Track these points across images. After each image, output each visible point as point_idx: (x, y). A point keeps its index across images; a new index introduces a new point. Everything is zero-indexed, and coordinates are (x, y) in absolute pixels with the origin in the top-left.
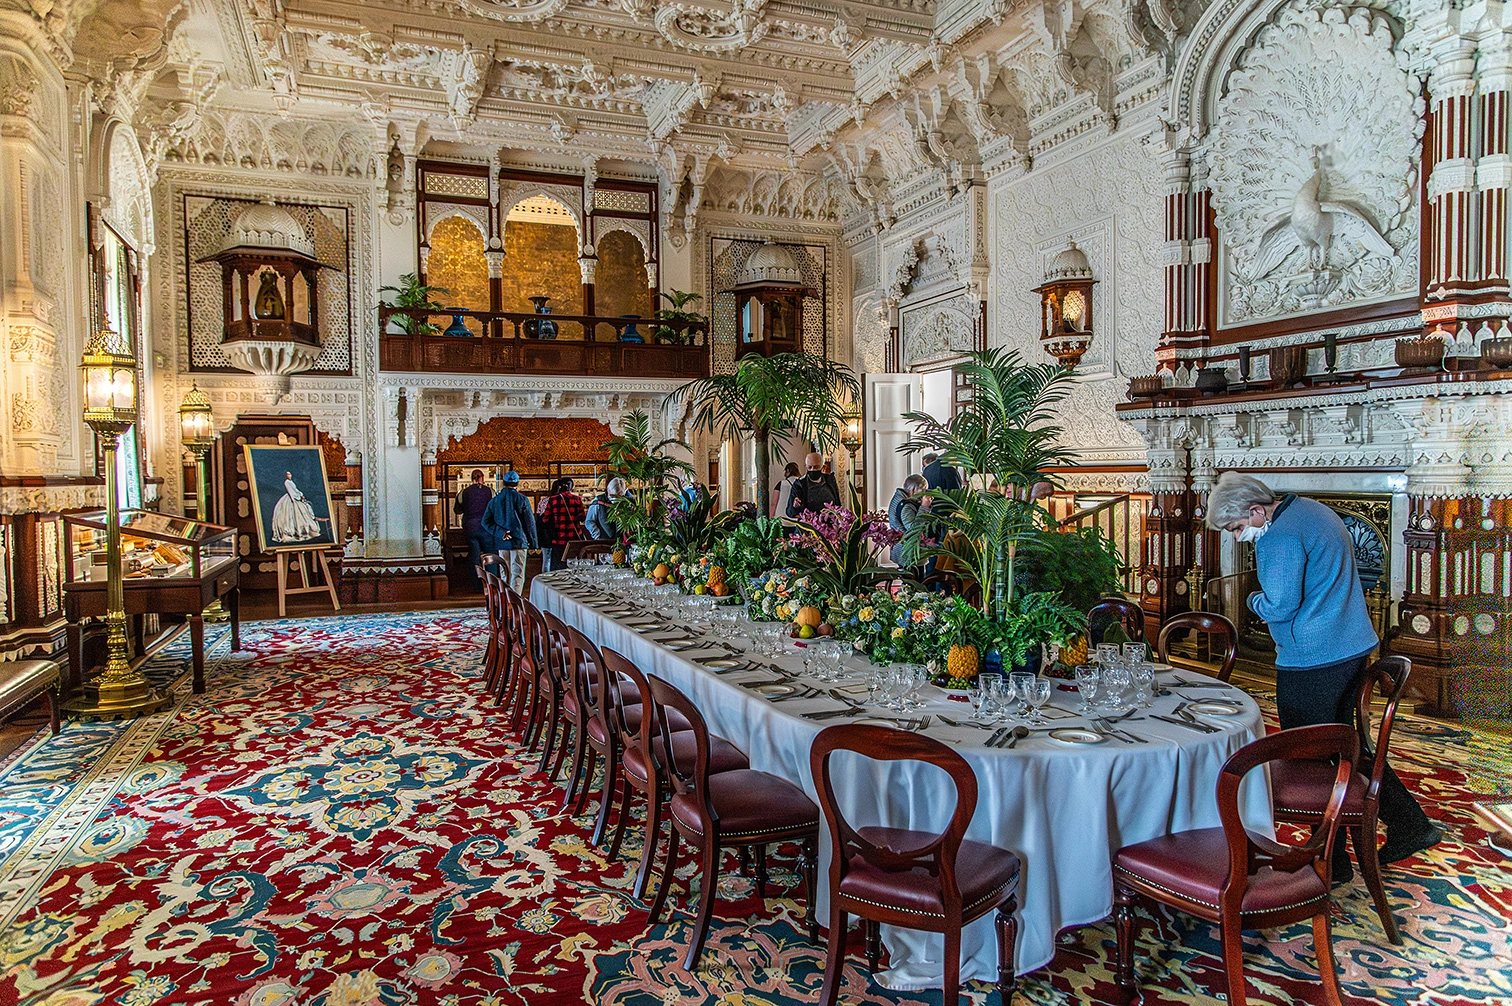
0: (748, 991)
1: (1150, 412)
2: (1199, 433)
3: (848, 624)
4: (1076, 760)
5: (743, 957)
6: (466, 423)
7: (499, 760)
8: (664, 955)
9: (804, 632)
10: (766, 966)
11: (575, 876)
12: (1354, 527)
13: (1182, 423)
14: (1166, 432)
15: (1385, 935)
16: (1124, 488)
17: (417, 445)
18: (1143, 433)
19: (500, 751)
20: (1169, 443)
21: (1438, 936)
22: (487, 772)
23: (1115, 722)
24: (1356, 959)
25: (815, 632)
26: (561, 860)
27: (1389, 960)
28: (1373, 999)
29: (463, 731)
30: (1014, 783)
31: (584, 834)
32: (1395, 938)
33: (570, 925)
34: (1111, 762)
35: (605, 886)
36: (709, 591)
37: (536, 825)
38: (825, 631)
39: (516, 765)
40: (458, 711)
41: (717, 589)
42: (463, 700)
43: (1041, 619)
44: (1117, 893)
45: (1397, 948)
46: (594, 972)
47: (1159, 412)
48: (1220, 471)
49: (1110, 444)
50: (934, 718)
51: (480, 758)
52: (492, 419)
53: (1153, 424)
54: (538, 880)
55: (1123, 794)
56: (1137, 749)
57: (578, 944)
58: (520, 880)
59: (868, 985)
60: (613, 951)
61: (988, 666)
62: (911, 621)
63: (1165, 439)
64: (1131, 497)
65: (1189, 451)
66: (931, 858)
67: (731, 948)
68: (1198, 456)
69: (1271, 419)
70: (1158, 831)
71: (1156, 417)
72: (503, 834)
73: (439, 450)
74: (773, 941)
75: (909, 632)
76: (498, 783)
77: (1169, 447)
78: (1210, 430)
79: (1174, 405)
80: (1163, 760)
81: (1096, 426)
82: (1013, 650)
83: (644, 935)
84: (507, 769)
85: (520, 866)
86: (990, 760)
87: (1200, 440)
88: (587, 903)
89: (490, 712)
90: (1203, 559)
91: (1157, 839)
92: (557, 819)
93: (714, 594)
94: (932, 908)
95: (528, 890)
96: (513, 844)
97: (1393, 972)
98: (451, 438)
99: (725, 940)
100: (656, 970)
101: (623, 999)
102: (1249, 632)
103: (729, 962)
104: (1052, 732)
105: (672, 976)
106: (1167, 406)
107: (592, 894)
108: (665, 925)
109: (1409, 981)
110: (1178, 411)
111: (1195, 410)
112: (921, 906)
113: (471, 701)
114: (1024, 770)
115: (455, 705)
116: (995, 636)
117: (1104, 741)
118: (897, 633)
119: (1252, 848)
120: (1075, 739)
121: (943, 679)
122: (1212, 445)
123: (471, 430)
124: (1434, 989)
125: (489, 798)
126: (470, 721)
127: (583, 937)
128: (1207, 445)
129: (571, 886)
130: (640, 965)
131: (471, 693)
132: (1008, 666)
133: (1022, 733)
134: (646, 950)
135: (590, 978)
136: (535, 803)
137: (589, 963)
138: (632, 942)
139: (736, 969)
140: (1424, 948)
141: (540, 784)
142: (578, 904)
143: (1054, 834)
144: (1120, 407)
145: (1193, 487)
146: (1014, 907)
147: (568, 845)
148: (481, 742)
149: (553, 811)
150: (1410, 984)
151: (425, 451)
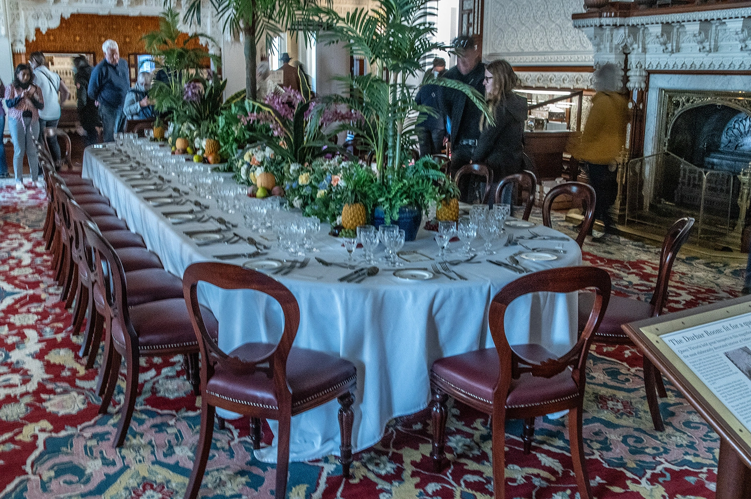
0: (156, 462)
1: (596, 21)
2: (635, 39)
3: (291, 187)
4: (406, 294)
5: (161, 439)
6: (50, 17)
7: (31, 292)
8: (100, 437)
9: (260, 193)
10: (177, 445)
11: (57, 378)
12: (746, 120)
13: (622, 31)
14: (610, 38)
15: (652, 425)
16: (580, 86)
17: (7, 35)
18: (591, 39)
19: (35, 285)
20: (611, 48)
21: (692, 425)
22: (17, 302)
23: (456, 264)
24: (624, 441)
25: (269, 193)
26: (50, 367)
27: (647, 441)
28: (622, 469)
29: (12, 269)
30: (358, 309)
31: (75, 348)
32: (659, 426)
33: (36, 413)
34: (432, 295)
35: (77, 387)
36: (204, 161)
37: (40, 341)
38: (277, 193)
39: (43, 296)
40: (14, 254)
41: (210, 159)
42: (21, 245)
43: (418, 183)
44: (433, 393)
45: (658, 434)
46: (41, 447)
47: (605, 21)
48: (649, 73)
49: (573, 48)
50: (313, 260)
51: (17, 290)
52: (72, 15)
53: (599, 31)
54: (25, 382)
55: (443, 318)
56: (459, 284)
57: (37, 429)
58: (11, 382)
59: (250, 458)
60: (63, 434)
61: (373, 220)
62: (331, 185)
63: (608, 45)
64: (584, 93)
65: (626, 54)
66: (267, 365)
67: (156, 432)
68: (633, 59)
69: (687, 29)
70: (471, 346)
71: (601, 26)
72: (12, 347)
73: (27, 40)
74: (190, 427)
75: (329, 193)
76: (24, 309)
77: (611, 51)
78: (644, 38)
79: (615, 16)
80: (477, 294)
81: (548, 33)
82: (392, 207)
83: (93, 422)
84: (36, 299)
85: (15, 371)
86: (340, 292)
87: (635, 46)
88: (56, 399)
89: (40, 255)
90: (631, 144)
91: (470, 353)
92: (59, 337)
93: (209, 163)
94: (269, 402)
95: (14, 389)
96: (15, 356)
97: (647, 451)
98: (38, 30)
99: (154, 426)
100: (90, 448)
101: (55, 468)
102: (660, 202)
103: (150, 443)
104: (396, 273)
105: (101, 452)
106: (610, 16)
107: (65, 392)
108: (111, 415)
109: (654, 457)
110: (618, 21)
111: (633, 20)
112: (263, 401)
113: (28, 246)
114: (364, 300)
115: (14, 249)
116: (380, 196)
117: (435, 277)
118: (321, 193)
119: (515, 359)
120: (413, 277)
121: (337, 232)
122: (644, 50)
123: (55, 24)
124: (669, 463)
125: (12, 320)
126: (20, 261)
127: (45, 424)
128: (640, 50)
129: (50, 386)
130: (79, 445)
131: (29, 240)
132: (388, 221)
133: (373, 272)
134: (88, 434)
135: (36, 453)
136: (47, 325)
137: (40, 443)
138: (79, 427)
139: (153, 446)
140: (678, 434)
141: (58, 310)
142: (50, 399)
143: (388, 349)
144: (576, 17)
145: (628, 85)
146: (351, 402)
147: (61, 357)
148: (23, 278)
149: (59, 331)
150: (654, 458)
151: (15, 41)
